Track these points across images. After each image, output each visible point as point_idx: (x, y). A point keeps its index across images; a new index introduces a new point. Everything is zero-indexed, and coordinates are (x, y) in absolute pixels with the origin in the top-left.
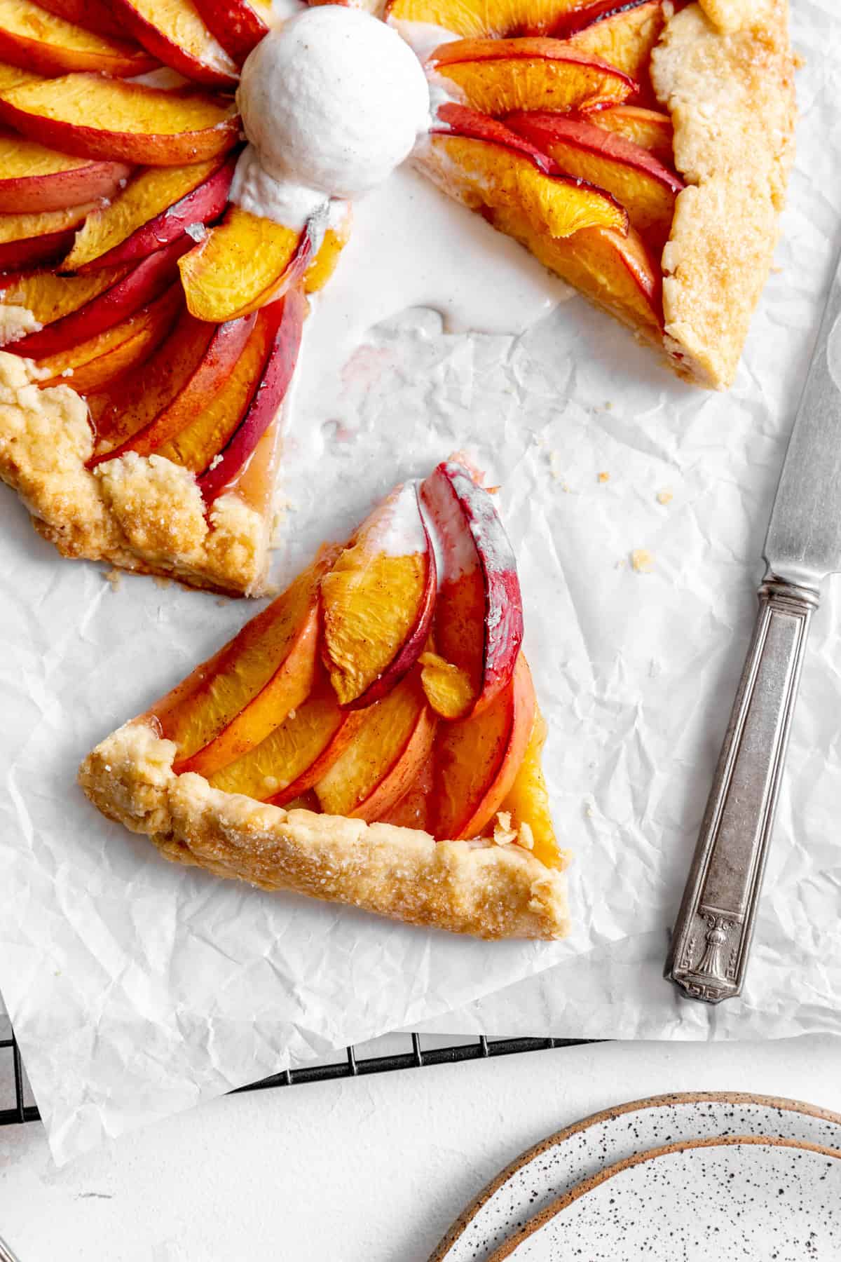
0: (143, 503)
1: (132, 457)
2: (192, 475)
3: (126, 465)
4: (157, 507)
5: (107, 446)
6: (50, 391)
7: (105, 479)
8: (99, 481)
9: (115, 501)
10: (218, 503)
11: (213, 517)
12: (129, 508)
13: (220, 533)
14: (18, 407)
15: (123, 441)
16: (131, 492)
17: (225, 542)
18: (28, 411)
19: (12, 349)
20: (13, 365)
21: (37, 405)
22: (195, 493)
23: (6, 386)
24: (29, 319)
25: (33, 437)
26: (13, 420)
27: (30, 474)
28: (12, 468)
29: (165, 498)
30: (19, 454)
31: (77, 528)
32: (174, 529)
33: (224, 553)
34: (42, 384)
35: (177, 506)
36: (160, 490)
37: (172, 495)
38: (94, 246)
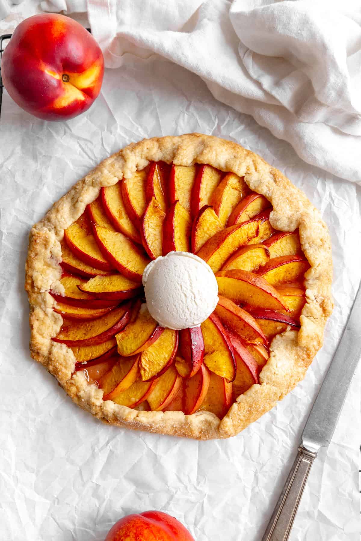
0: (58, 360)
1: (64, 346)
2: (76, 361)
3: (61, 346)
4: (60, 364)
5: (62, 337)
6: (56, 314)
7: (53, 347)
8: (52, 345)
9: (51, 355)
10: (78, 373)
11: (74, 376)
12: (53, 359)
13: (73, 381)
14: (45, 312)
15: (66, 339)
16: (57, 356)
17: (72, 384)
18: (46, 315)
19: (53, 295)
20: (50, 301)
21: (50, 315)
22: (73, 367)
23: (45, 305)
24: (63, 291)
25: (43, 322)
26: (41, 315)
27: (35, 332)
28: (32, 327)
29: (64, 363)
30: (36, 324)
31: (38, 353)
32: (60, 373)
33: (71, 386)
34: (55, 310)
35: (65, 367)
36: (65, 360)
37: (66, 363)
38: (93, 286)
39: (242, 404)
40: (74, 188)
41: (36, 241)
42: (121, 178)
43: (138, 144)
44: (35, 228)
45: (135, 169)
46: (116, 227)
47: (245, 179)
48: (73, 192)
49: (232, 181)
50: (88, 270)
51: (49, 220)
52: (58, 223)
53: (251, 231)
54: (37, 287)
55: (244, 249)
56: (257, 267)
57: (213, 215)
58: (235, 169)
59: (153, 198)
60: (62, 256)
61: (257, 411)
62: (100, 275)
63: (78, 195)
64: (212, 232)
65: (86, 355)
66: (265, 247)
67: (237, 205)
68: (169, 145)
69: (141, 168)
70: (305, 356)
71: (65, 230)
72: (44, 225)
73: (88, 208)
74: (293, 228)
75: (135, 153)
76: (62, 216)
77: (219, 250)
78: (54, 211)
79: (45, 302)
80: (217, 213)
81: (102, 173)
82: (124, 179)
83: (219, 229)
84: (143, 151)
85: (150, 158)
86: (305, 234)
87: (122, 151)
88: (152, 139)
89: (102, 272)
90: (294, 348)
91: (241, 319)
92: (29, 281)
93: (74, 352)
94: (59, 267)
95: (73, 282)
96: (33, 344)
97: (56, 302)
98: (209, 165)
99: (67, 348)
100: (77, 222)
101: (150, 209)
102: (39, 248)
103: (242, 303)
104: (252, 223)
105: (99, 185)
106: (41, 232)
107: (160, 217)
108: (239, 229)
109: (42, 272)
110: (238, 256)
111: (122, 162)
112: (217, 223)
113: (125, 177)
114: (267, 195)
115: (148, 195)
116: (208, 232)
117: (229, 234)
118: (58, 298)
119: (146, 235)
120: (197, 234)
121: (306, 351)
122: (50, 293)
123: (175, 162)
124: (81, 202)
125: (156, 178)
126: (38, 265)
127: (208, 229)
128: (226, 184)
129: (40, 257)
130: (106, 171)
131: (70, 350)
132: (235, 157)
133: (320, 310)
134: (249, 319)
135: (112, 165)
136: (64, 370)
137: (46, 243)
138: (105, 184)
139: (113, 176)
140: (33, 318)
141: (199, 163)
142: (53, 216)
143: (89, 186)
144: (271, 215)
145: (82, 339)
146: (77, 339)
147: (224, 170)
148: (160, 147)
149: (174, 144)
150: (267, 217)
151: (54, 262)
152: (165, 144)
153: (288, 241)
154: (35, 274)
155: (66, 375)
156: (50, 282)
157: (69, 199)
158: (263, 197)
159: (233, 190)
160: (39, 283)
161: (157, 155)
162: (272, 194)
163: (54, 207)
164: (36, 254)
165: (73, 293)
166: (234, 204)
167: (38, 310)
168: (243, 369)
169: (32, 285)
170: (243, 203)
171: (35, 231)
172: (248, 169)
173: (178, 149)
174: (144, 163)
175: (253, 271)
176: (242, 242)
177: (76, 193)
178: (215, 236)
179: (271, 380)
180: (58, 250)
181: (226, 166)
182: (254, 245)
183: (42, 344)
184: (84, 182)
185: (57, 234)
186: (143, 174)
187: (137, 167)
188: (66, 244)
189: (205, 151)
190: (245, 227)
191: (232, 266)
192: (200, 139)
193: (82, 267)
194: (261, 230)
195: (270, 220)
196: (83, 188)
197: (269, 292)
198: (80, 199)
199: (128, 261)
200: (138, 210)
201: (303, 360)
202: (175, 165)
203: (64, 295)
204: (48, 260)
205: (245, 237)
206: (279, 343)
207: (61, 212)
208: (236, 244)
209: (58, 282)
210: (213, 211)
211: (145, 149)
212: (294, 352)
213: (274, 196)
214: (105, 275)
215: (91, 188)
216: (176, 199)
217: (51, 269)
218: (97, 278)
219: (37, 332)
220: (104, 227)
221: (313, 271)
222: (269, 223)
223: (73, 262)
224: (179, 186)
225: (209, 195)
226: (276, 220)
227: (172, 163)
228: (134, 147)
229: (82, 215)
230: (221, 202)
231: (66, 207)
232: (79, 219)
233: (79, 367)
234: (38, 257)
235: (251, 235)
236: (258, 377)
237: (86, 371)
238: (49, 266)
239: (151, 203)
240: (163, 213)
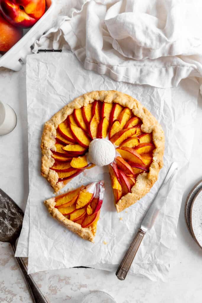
1: (54, 171)
2: (59, 178)
4: (52, 178)
5: (54, 168)
6: (52, 158)
8: (50, 171)
9: (49, 174)
10: (59, 183)
11: (58, 184)
12: (50, 176)
13: (57, 186)
14: (48, 157)
15: (55, 169)
16: (51, 175)
17: (56, 187)
18: (48, 158)
19: (52, 151)
20: (50, 153)
21: (50, 159)
22: (58, 180)
23: (48, 154)
24: (56, 150)
25: (47, 161)
26: (46, 158)
27: (43, 165)
28: (42, 163)
29: (54, 178)
30: (44, 162)
31: (44, 173)
32: (52, 182)
33: (56, 188)
34: (52, 157)
35: (54, 180)
36: (54, 177)
37: (55, 178)
38: (68, 148)
39: (123, 200)
40: (63, 108)
41: (46, 128)
42: (82, 106)
43: (91, 93)
44: (47, 123)
45: (88, 103)
46: (79, 125)
47: (132, 111)
48: (63, 110)
49: (127, 111)
50: (66, 142)
51: (52, 120)
52: (55, 122)
53: (133, 132)
54: (45, 147)
55: (130, 139)
56: (134, 147)
57: (118, 124)
58: (129, 106)
59: (95, 115)
60: (57, 135)
61: (129, 203)
62: (71, 144)
63: (65, 111)
64: (118, 131)
65: (63, 176)
66: (138, 138)
67: (128, 121)
68: (103, 94)
69: (91, 102)
70: (150, 183)
71: (58, 125)
72: (50, 122)
73: (68, 117)
74: (150, 132)
75: (89, 96)
76: (57, 120)
77: (120, 138)
78: (54, 117)
79: (48, 153)
80: (120, 123)
81: (75, 103)
82: (84, 106)
83: (120, 130)
84: (92, 96)
85: (95, 99)
86: (155, 135)
87: (84, 95)
88: (97, 91)
89: (72, 143)
90: (146, 180)
91: (125, 166)
92: (43, 144)
93: (58, 174)
94: (55, 140)
95: (60, 146)
96: (42, 170)
97: (52, 154)
98: (118, 104)
99: (56, 172)
100: (64, 122)
101: (93, 119)
102: (47, 131)
103: (127, 160)
104: (134, 129)
105: (74, 108)
106: (49, 125)
107: (97, 123)
108: (128, 131)
109: (48, 141)
110: (127, 141)
111: (83, 99)
112: (120, 127)
113: (84, 105)
114: (141, 118)
115: (93, 114)
116: (116, 131)
117: (124, 132)
118: (54, 152)
119: (91, 130)
120: (111, 131)
121: (151, 182)
122: (50, 150)
123: (105, 101)
124: (66, 114)
125: (96, 107)
126: (46, 138)
127: (116, 129)
128: (125, 112)
129: (48, 135)
130: (77, 103)
131: (57, 173)
132: (129, 101)
133: (158, 165)
134: (129, 167)
135: (79, 100)
136: (54, 181)
137: (50, 130)
138: (76, 108)
139: (79, 105)
140: (43, 159)
141: (114, 102)
142: (54, 119)
143: (69, 108)
144: (142, 126)
145: (62, 169)
146: (59, 169)
147: (124, 106)
148: (99, 95)
149: (105, 94)
150: (140, 127)
151: (53, 137)
152: (101, 94)
153: (148, 137)
154: (45, 142)
155: (54, 183)
156: (51, 145)
157: (61, 113)
158: (139, 118)
159: (127, 115)
160: (46, 145)
161: (98, 98)
162: (143, 117)
163: (55, 116)
164: (46, 134)
165: (59, 150)
166: (127, 120)
167: (45, 156)
168: (125, 187)
169: (44, 146)
170: (131, 120)
171: (46, 124)
172: (134, 106)
173: (106, 96)
174: (92, 101)
175: (132, 148)
176: (129, 135)
177: (64, 110)
178: (118, 132)
179: (136, 191)
180: (55, 133)
181: (125, 105)
182: (134, 137)
183: (46, 170)
184: (67, 106)
185: (55, 126)
186: (91, 105)
187: (89, 102)
188: (58, 130)
189: (117, 98)
190: (131, 130)
191: (124, 145)
192: (116, 93)
193: (64, 140)
194: (137, 132)
195: (141, 128)
196: (67, 108)
197: (138, 157)
198: (65, 113)
199: (82, 140)
200: (88, 119)
201: (149, 185)
202: (105, 102)
203: (56, 151)
204: (51, 137)
205: (130, 134)
206: (140, 177)
207: (57, 117)
208: (127, 136)
209: (54, 146)
210: (119, 122)
211: (93, 95)
212: (146, 181)
213: (144, 118)
214: (73, 144)
215: (70, 109)
216: (104, 116)
217: (51, 140)
218: (69, 145)
219: (44, 165)
220: (74, 125)
221: (157, 150)
222: (141, 129)
223: (61, 138)
224: (105, 111)
225: (117, 115)
226: (144, 128)
227: (103, 102)
228: (89, 94)
229: (66, 120)
230: (122, 119)
231: (59, 116)
232: (64, 121)
233: (60, 180)
234: (47, 135)
235: (133, 133)
236: (131, 190)
237: (62, 182)
238: (51, 139)
239: (94, 117)
240: (98, 122)
